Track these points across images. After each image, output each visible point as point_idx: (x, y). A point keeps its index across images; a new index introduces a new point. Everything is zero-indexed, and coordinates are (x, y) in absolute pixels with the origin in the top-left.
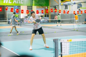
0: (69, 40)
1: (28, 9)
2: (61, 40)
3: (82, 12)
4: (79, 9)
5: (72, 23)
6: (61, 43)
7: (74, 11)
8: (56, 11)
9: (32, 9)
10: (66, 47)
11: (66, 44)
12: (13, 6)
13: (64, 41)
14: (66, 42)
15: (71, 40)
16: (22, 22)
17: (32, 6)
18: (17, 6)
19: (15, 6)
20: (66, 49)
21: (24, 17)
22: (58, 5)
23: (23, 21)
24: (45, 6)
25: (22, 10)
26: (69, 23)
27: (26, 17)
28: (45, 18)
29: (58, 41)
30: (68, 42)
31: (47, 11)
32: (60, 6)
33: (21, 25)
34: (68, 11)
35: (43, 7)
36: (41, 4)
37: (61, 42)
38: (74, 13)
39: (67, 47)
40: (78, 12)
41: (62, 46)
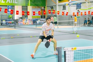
0: (73, 48)
1: (22, 9)
2: (64, 48)
3: (82, 14)
4: (78, 10)
5: (70, 25)
6: (65, 52)
7: (74, 13)
8: (54, 12)
9: (27, 9)
10: (70, 56)
11: (70, 53)
12: (7, 6)
13: (68, 50)
14: (71, 51)
15: (76, 48)
16: (16, 24)
17: (27, 6)
18: (11, 6)
19: (9, 6)
20: (70, 59)
21: (18, 18)
22: (56, 6)
23: (17, 22)
24: (41, 7)
25: (17, 11)
26: (67, 25)
27: (20, 18)
28: (41, 19)
29: (61, 49)
30: (73, 51)
31: (45, 13)
32: (58, 7)
33: (15, 27)
34: (67, 13)
35: (39, 7)
36: (37, 3)
37: (65, 50)
38: (74, 15)
39: (72, 56)
40: (78, 13)
41: (66, 55)
